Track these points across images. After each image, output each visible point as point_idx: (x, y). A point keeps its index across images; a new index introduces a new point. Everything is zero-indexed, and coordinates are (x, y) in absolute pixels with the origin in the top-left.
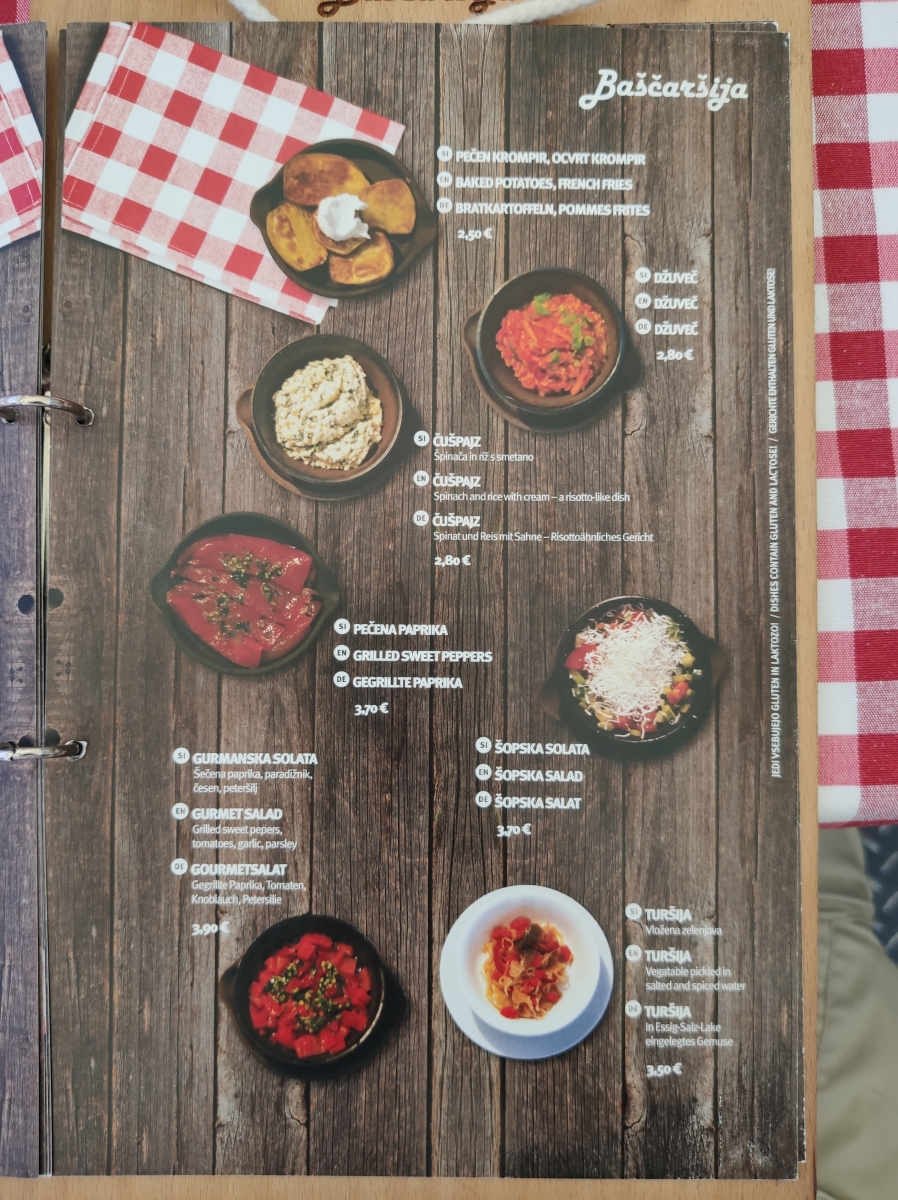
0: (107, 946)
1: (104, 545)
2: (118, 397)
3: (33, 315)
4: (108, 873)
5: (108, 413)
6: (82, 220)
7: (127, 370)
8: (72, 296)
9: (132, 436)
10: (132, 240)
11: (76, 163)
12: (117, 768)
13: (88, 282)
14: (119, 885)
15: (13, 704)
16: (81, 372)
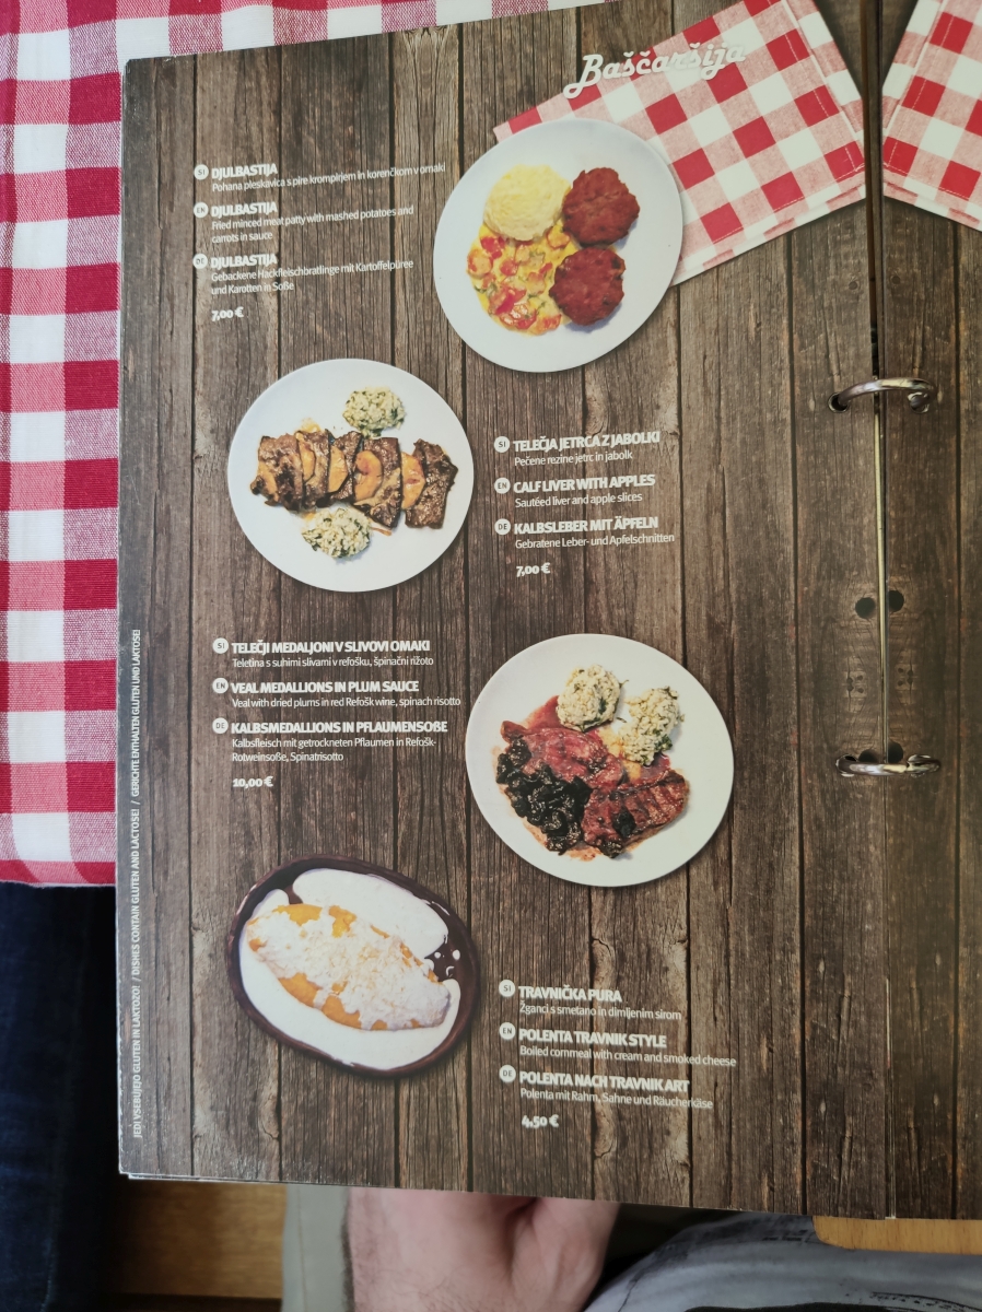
0: (952, 976)
1: (944, 543)
2: (953, 381)
3: (862, 292)
4: (953, 898)
5: (944, 398)
6: (905, 187)
7: (962, 351)
8: (900, 270)
9: (970, 423)
10: (960, 208)
11: (896, 123)
12: (962, 785)
13: (916, 255)
14: (965, 910)
15: (851, 716)
16: (914, 355)
